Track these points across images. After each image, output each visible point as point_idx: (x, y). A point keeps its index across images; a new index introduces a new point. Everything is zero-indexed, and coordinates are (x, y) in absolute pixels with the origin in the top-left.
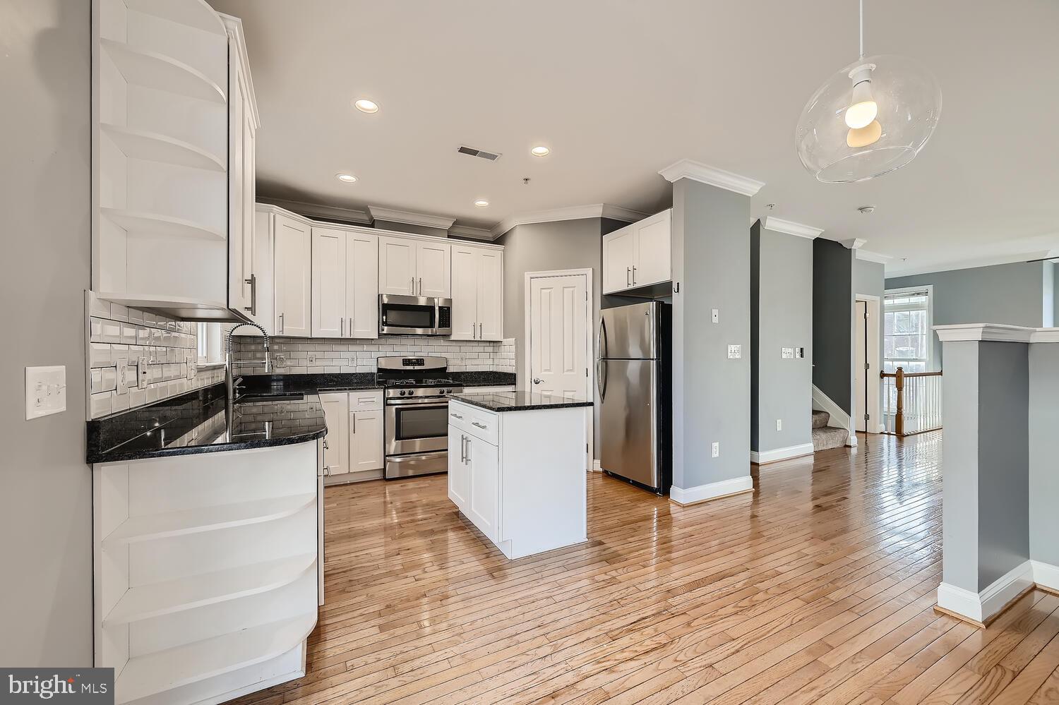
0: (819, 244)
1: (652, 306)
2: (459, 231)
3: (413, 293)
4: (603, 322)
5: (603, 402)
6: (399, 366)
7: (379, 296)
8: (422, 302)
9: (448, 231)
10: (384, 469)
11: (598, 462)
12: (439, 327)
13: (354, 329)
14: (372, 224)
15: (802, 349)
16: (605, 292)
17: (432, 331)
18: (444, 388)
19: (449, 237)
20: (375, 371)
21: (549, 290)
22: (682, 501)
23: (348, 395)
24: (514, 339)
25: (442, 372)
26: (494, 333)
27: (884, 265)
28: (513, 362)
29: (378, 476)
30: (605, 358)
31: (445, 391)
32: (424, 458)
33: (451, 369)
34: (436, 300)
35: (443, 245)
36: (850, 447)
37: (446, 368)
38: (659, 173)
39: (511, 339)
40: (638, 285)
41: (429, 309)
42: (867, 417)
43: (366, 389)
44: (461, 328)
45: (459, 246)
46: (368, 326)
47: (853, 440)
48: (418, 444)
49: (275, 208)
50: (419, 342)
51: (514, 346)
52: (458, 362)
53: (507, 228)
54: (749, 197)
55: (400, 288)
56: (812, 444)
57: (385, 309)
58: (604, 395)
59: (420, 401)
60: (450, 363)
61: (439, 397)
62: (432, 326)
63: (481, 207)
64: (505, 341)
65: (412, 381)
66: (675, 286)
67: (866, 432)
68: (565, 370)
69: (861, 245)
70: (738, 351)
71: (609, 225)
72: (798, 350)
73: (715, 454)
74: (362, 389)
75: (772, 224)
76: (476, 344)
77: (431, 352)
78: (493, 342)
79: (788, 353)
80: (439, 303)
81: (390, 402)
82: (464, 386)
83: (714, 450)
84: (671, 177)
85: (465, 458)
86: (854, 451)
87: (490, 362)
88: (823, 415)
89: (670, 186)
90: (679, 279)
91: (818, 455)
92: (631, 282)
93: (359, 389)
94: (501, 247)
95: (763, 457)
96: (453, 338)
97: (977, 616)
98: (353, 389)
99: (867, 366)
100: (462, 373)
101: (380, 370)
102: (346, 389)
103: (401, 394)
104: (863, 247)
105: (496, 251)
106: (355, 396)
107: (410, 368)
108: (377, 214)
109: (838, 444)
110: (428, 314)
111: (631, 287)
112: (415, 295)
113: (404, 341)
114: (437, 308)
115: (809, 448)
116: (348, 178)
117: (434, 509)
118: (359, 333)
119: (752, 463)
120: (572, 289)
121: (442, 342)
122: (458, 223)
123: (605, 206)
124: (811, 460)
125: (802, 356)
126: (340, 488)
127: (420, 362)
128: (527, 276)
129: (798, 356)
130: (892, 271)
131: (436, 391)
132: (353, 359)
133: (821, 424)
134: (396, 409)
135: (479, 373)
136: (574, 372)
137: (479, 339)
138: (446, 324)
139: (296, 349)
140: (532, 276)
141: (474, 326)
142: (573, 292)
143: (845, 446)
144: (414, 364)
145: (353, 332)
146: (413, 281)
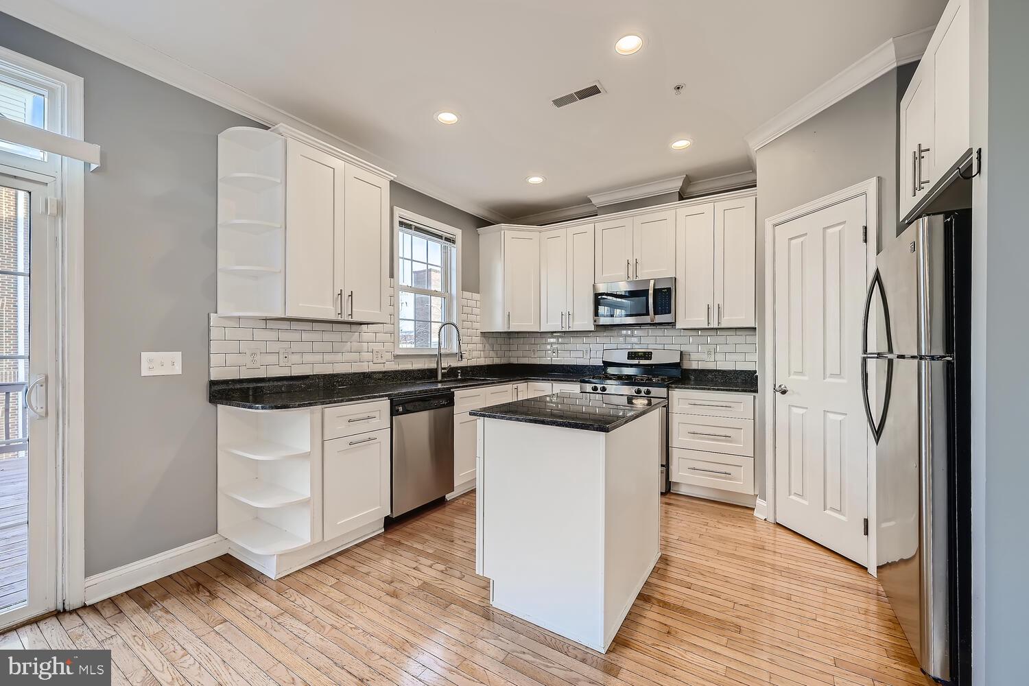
1: (922, 226)
3: (629, 277)
6: (623, 359)
7: (593, 286)
9: (681, 192)
12: (657, 314)
13: (573, 321)
16: (901, 219)
17: (649, 319)
18: (641, 388)
19: (682, 199)
23: (553, 386)
25: (675, 368)
26: (742, 316)
34: (652, 281)
37: (681, 364)
41: (646, 293)
43: (565, 381)
44: (689, 311)
45: (688, 208)
46: (584, 318)
49: (503, 226)
52: (705, 357)
55: (615, 274)
57: (597, 299)
60: (686, 358)
62: (647, 314)
63: (680, 149)
68: (828, 373)
74: (562, 381)
77: (657, 344)
80: (653, 285)
94: (753, 190)
96: (680, 326)
98: (555, 380)
100: (708, 371)
101: (606, 363)
102: (549, 380)
103: (593, 389)
105: (748, 197)
107: (635, 362)
114: (650, 291)
116: (535, 180)
118: (576, 326)
120: (839, 228)
121: (666, 331)
123: (897, 41)
127: (646, 355)
128: (769, 224)
132: (587, 351)
135: (735, 371)
136: (843, 378)
137: (716, 326)
138: (665, 309)
139: (544, 342)
140: (776, 221)
141: (708, 308)
142: (840, 232)
144: (640, 357)
145: (572, 325)
146: (628, 263)
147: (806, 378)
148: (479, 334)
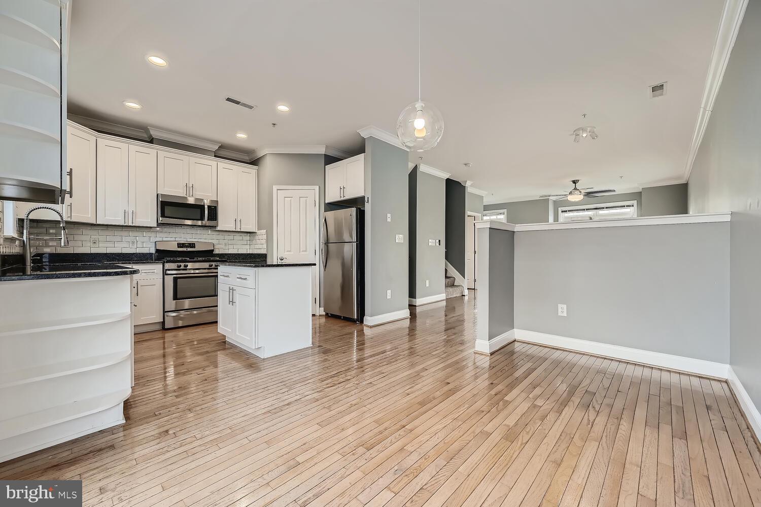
0: (449, 182)
1: (354, 210)
2: (223, 153)
3: (186, 194)
4: (325, 220)
5: (325, 270)
6: (174, 247)
7: (158, 195)
8: (191, 201)
9: (215, 152)
10: (164, 322)
11: (322, 309)
12: (208, 220)
13: (135, 219)
14: (151, 141)
15: (439, 241)
16: (326, 202)
17: (202, 223)
18: (212, 263)
19: (215, 156)
20: (153, 251)
21: (290, 199)
22: (370, 324)
24: (265, 230)
25: (210, 253)
26: (250, 225)
27: (483, 196)
28: (265, 246)
29: (158, 327)
30: (327, 243)
31: (214, 265)
32: (195, 312)
33: (216, 252)
34: (205, 201)
35: (211, 162)
36: (464, 296)
37: (213, 250)
38: (357, 131)
39: (263, 230)
40: (347, 197)
41: (200, 207)
42: (475, 281)
43: (147, 263)
44: (224, 222)
45: (223, 164)
46: (149, 216)
47: (466, 292)
50: (189, 230)
51: (265, 235)
52: (223, 246)
53: (260, 154)
54: (408, 152)
55: (175, 190)
56: (445, 295)
57: (163, 205)
58: (326, 266)
59: (192, 272)
60: (216, 247)
61: (208, 269)
62: (202, 219)
63: (241, 137)
64: (259, 232)
65: (186, 258)
66: (366, 199)
67: (474, 289)
68: (301, 251)
69: (470, 184)
70: (402, 238)
71: (330, 160)
72: (437, 241)
73: (389, 297)
74: (144, 263)
75: (423, 168)
76: (236, 234)
77: (202, 239)
78: (249, 233)
79: (432, 242)
80: (207, 203)
81: (167, 272)
82: (228, 262)
83: (388, 294)
84: (364, 134)
85: (232, 302)
86: (466, 298)
87: (248, 246)
88: (452, 278)
89: (363, 140)
90: (368, 195)
91: (448, 300)
92: (342, 196)
93: (142, 263)
94: (256, 167)
95: (419, 301)
96: (218, 228)
97: (487, 351)
98: (136, 263)
99: (475, 252)
100: (226, 254)
101: (158, 251)
102: (130, 263)
103: (177, 267)
104: (471, 186)
105: (252, 170)
107: (185, 249)
108: (155, 133)
109: (459, 295)
110: (199, 211)
111: (342, 199)
113: (178, 230)
114: (206, 207)
115: (443, 296)
116: (133, 105)
118: (139, 222)
119: (410, 305)
120: (305, 199)
121: (210, 231)
122: (222, 147)
123: (327, 147)
124: (444, 303)
125: (440, 245)
127: (192, 245)
128: (275, 188)
129: (437, 244)
130: (487, 201)
131: (206, 265)
132: (133, 242)
133: (450, 283)
134: (174, 277)
135: (239, 254)
136: (307, 252)
137: (239, 230)
138: (213, 219)
139: (80, 233)
140: (278, 188)
141: (235, 221)
142: (306, 200)
143: (463, 295)
144: (187, 247)
145: (135, 221)
146: (186, 186)
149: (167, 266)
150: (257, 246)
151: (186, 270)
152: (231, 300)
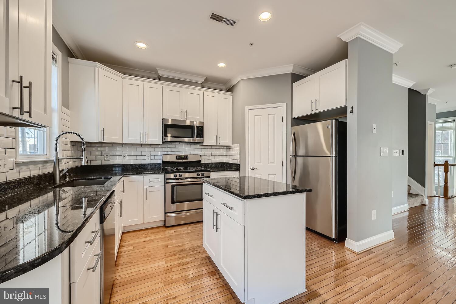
1: (332, 122)
3: (182, 118)
4: (294, 134)
6: (174, 159)
7: (162, 119)
8: (188, 123)
9: (202, 84)
10: (165, 220)
12: (197, 138)
13: (148, 138)
14: (159, 78)
15: (403, 151)
16: (294, 117)
17: (193, 140)
18: (199, 173)
19: (202, 87)
20: (161, 162)
21: (260, 116)
22: (356, 250)
23: (144, 177)
24: (239, 145)
25: (198, 163)
26: (228, 142)
27: (435, 105)
28: (238, 158)
29: (162, 224)
30: (295, 156)
31: (200, 175)
32: (188, 214)
33: (203, 161)
34: (195, 123)
35: (199, 91)
36: (425, 205)
37: (200, 161)
38: (338, 36)
39: (236, 145)
40: (320, 110)
41: (192, 127)
43: (154, 173)
44: (209, 138)
45: (208, 93)
46: (156, 137)
47: (427, 201)
48: (186, 205)
49: (98, 64)
50: (186, 146)
51: (239, 149)
52: (207, 157)
53: (234, 83)
54: (392, 54)
55: (173, 116)
56: (407, 205)
57: (167, 127)
58: (294, 177)
59: (186, 180)
60: (202, 158)
61: (196, 178)
62: (193, 137)
64: (233, 146)
65: (182, 168)
68: (269, 162)
69: (431, 92)
71: (296, 77)
72: (401, 151)
73: (374, 218)
74: (151, 173)
76: (217, 147)
77: (192, 152)
78: (226, 146)
79: (396, 153)
80: (196, 124)
81: (168, 181)
82: (211, 171)
83: (373, 215)
86: (427, 208)
87: (224, 157)
89: (346, 44)
90: (353, 104)
91: (410, 210)
92: (314, 109)
94: (231, 93)
96: (204, 144)
98: (146, 174)
100: (209, 163)
101: (164, 162)
102: (142, 174)
103: (175, 176)
104: (431, 95)
105: (229, 95)
106: (148, 178)
107: (181, 161)
108: (161, 73)
109: (419, 204)
110: (190, 131)
111: (314, 112)
112: (183, 119)
113: (178, 146)
114: (195, 127)
115: (406, 207)
116: (141, 45)
117: (194, 252)
118: (151, 141)
121: (198, 146)
122: (207, 79)
123: (295, 65)
124: (407, 214)
125: (403, 154)
126: (138, 233)
127: (186, 157)
128: (247, 108)
129: (401, 154)
131: (195, 175)
132: (148, 156)
134: (172, 185)
135: (218, 163)
136: (275, 163)
137: (219, 145)
138: (201, 136)
139: (116, 150)
140: (249, 108)
141: (216, 137)
142: (274, 117)
143: (423, 205)
144: (183, 158)
145: (148, 140)
146: (182, 111)
147: (261, 164)
148: (69, 143)
149: (168, 176)
150: (231, 157)
151: (181, 179)
152: (215, 224)
